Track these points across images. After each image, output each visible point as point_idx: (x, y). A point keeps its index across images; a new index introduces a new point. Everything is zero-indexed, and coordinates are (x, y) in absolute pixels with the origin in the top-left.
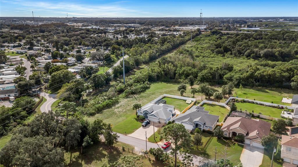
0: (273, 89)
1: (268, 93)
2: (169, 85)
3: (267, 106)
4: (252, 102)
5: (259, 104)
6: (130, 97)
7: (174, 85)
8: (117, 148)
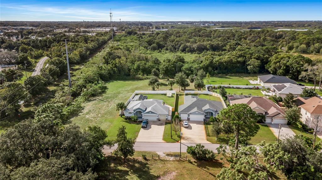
0: (232, 75)
1: (230, 78)
2: (127, 82)
3: (243, 89)
4: (229, 87)
5: (235, 88)
6: (92, 100)
7: (134, 82)
8: (134, 158)
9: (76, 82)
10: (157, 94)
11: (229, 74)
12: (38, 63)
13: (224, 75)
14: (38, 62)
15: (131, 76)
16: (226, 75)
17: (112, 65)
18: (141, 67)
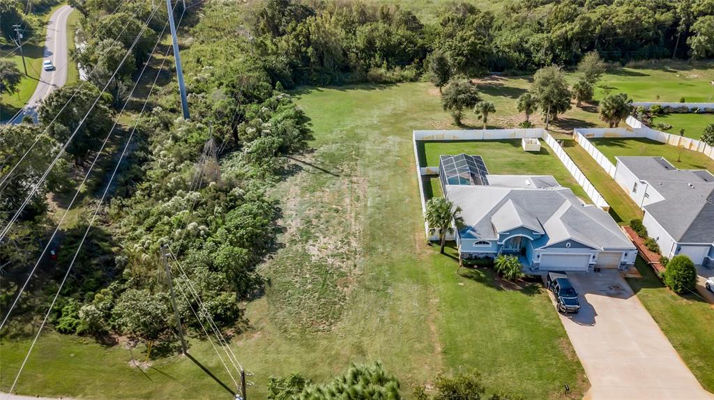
4: (683, 107)
5: (703, 113)
9: (200, 96)
10: (483, 141)
11: (628, 61)
12: (48, 26)
13: (617, 64)
14: (47, 23)
15: (357, 74)
16: (623, 65)
17: (297, 37)
18: (378, 44)
